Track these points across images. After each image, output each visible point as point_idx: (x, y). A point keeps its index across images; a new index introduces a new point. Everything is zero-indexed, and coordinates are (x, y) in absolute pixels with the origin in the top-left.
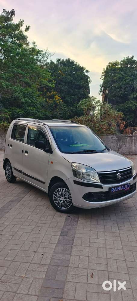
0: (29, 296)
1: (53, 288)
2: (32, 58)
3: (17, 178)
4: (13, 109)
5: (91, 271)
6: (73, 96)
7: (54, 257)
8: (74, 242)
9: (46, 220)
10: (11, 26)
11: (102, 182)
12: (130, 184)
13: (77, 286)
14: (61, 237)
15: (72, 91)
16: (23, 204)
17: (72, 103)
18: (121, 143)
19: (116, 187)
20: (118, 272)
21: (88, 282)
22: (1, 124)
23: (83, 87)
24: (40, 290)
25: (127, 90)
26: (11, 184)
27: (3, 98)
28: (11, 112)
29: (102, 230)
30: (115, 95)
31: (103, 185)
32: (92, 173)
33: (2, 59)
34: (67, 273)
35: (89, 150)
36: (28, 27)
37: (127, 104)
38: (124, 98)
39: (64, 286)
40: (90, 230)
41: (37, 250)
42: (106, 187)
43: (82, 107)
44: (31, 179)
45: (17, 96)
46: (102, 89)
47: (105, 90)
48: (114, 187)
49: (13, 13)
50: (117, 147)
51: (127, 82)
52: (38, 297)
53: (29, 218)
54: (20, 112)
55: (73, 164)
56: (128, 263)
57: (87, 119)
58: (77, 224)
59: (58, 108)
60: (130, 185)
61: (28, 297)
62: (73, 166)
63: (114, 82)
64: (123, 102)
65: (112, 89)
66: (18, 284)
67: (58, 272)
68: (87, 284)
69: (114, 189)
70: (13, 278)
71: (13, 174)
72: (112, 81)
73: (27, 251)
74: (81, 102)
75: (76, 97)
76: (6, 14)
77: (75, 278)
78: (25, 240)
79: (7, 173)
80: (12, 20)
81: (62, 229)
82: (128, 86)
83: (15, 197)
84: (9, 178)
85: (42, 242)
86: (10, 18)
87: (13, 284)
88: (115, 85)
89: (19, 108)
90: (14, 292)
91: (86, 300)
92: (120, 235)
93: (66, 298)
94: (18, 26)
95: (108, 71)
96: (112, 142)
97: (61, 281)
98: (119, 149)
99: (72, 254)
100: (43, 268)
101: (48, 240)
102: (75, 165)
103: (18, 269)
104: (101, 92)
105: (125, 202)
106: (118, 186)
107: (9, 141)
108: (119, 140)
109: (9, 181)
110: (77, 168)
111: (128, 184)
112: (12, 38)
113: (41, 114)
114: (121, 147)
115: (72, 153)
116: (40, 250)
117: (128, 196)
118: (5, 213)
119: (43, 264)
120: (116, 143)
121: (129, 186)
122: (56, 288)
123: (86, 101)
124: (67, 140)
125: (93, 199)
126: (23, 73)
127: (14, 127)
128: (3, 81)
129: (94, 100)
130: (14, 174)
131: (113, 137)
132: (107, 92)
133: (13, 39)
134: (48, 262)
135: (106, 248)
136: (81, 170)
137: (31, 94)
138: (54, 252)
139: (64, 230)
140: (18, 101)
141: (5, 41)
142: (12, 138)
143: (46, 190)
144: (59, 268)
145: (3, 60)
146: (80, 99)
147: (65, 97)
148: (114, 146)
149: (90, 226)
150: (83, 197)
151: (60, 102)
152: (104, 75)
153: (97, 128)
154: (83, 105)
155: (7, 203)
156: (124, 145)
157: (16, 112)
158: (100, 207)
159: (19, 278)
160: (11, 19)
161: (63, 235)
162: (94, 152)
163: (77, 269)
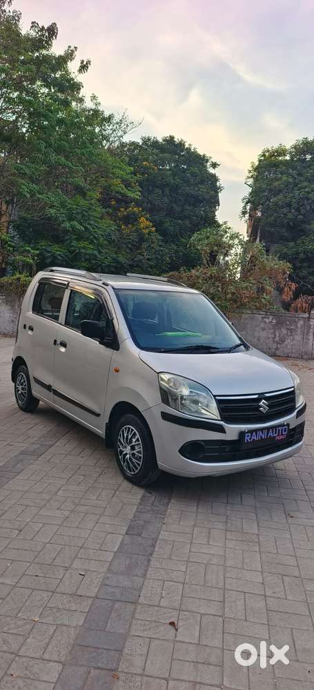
0: (45, 662)
1: (99, 648)
2: (92, 133)
3: (40, 402)
4: (43, 244)
5: (184, 615)
6: (180, 221)
7: (107, 582)
8: (156, 549)
9: (96, 500)
10: (47, 59)
11: (223, 418)
12: (288, 425)
13: (153, 645)
14: (127, 537)
15: (177, 208)
16: (48, 461)
17: (177, 235)
18: (284, 331)
19: (256, 431)
20: (246, 620)
21: (177, 639)
22: (15, 277)
23: (205, 202)
24: (70, 652)
25: (303, 211)
26: (27, 415)
27: (20, 218)
28: (38, 252)
29: (220, 526)
30: (276, 221)
31: (227, 426)
32: (205, 398)
33: (24, 131)
34: (133, 617)
35: (202, 346)
36: (85, 63)
37: (303, 243)
38: (296, 230)
39: (124, 644)
40: (194, 526)
41: (71, 564)
42: (233, 430)
43: (199, 247)
44: (70, 405)
45: (53, 215)
46: (248, 207)
47: (254, 209)
48: (251, 432)
49: (52, 31)
50: (274, 342)
51: (303, 195)
52: (64, 665)
53: (60, 493)
54: (58, 253)
55: (162, 376)
56: (271, 602)
57: (208, 275)
58: (166, 511)
59: (145, 245)
60: (289, 427)
61: (42, 664)
62: (162, 380)
63: (276, 192)
64: (294, 240)
65: (268, 208)
66: (23, 635)
67: (113, 615)
68: (175, 641)
69: (251, 435)
70: (13, 622)
71: (31, 392)
72: (270, 190)
73: (49, 565)
74: (195, 235)
75: (187, 222)
76: (38, 33)
77: (150, 629)
78: (47, 541)
79: (19, 391)
80: (51, 45)
81: (132, 521)
82: (305, 203)
83: (33, 443)
84: (22, 400)
85: (84, 546)
86: (47, 42)
87: (10, 636)
88: (275, 199)
89: (58, 243)
90: (13, 653)
91: (170, 676)
92: (259, 538)
93: (126, 671)
94: (62, 61)
95: (261, 168)
96: (263, 329)
97: (119, 633)
98: (279, 346)
99: (148, 576)
100: (81, 604)
101: (98, 543)
102: (165, 377)
103: (24, 604)
104: (244, 213)
105: (279, 465)
106: (262, 430)
107: (28, 317)
108: (280, 324)
109: (21, 408)
110: (172, 384)
111: (283, 425)
112: (47, 86)
113: (106, 258)
114: (282, 341)
115: (163, 350)
116: (77, 564)
117: (284, 454)
118: (7, 478)
119: (81, 596)
120: (272, 331)
121: (285, 431)
122: (105, 649)
123: (208, 234)
124: (156, 321)
125: (202, 456)
126: (70, 165)
127: (39, 286)
128: (23, 181)
129: (226, 232)
130: (34, 393)
131: (265, 318)
132: (259, 214)
133: (50, 89)
134: (94, 591)
135: (225, 566)
136: (179, 390)
137: (84, 212)
138: (109, 570)
139: (135, 523)
140: (56, 227)
141: (32, 93)
142: (34, 310)
143: (101, 432)
144: (117, 605)
145: (26, 135)
146: (195, 228)
147: (161, 223)
148: (269, 338)
149: (195, 515)
150: (179, 451)
151: (149, 234)
152: (252, 176)
153: (230, 296)
154: (201, 242)
155: (15, 456)
156: (291, 335)
157: (49, 252)
158: (218, 475)
159: (25, 624)
160: (48, 44)
161: (132, 533)
162: (213, 350)
163: (157, 608)
